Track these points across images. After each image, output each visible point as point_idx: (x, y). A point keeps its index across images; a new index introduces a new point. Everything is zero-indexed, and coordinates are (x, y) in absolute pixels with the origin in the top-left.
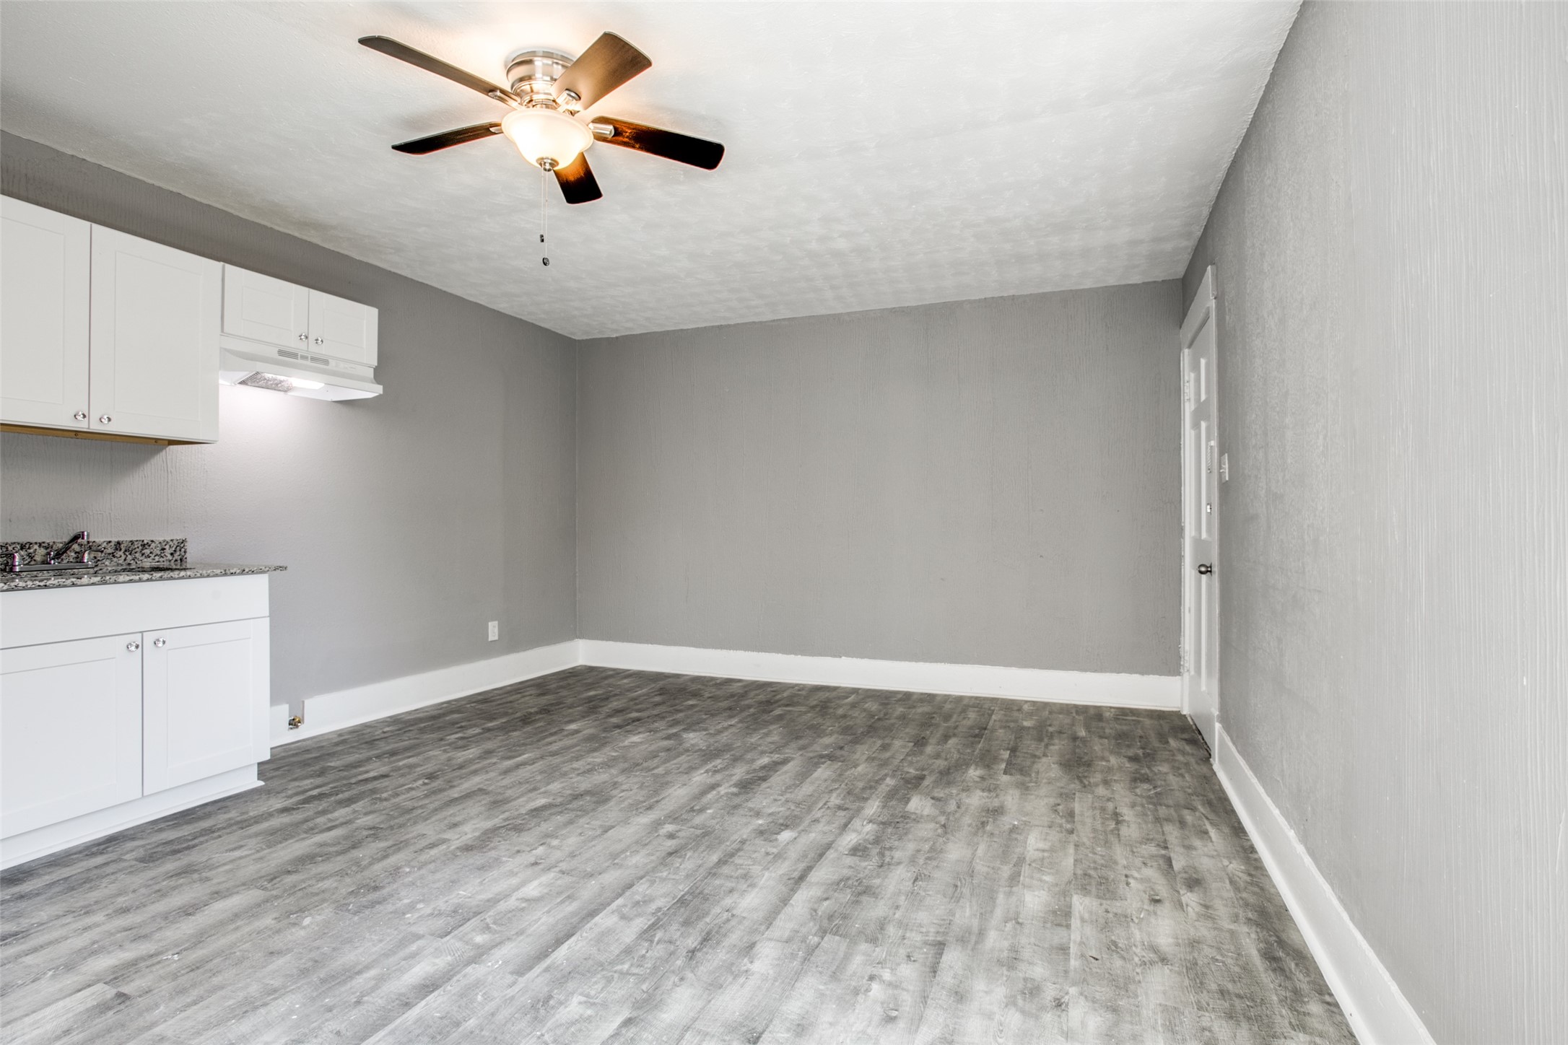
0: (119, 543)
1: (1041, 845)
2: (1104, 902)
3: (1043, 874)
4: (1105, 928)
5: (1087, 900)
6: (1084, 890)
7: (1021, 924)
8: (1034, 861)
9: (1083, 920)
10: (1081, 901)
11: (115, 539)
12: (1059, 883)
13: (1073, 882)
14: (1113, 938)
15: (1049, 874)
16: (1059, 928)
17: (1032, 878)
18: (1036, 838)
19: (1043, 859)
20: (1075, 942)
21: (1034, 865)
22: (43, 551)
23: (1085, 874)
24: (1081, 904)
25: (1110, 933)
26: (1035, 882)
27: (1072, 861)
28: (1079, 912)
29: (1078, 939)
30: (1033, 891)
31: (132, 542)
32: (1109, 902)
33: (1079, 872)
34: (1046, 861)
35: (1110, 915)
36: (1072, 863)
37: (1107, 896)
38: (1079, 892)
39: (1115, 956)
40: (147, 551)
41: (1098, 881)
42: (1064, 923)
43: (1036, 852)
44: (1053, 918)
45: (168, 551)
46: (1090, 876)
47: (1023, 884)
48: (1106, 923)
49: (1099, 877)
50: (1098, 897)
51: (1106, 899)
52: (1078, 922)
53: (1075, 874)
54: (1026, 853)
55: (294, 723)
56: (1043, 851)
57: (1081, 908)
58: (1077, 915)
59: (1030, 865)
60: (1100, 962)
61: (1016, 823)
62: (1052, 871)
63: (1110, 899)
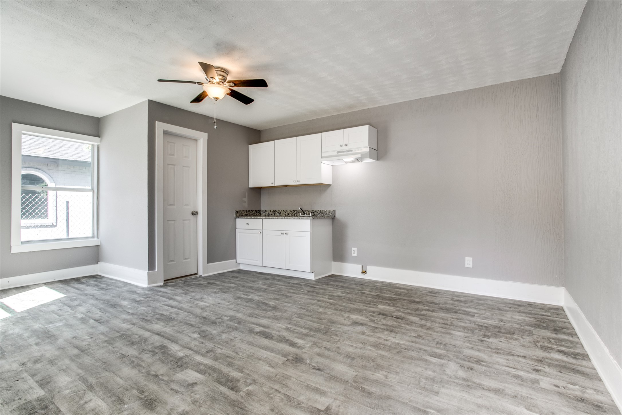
0: (320, 211)
1: (91, 405)
2: (24, 402)
3: (71, 391)
4: (17, 392)
5: (35, 396)
6: (40, 400)
7: (60, 370)
8: (84, 394)
9: (32, 388)
10: (38, 394)
11: (320, 210)
12: (58, 394)
13: (50, 399)
14: (10, 391)
15: (68, 394)
16: (41, 379)
17: (76, 386)
18: (100, 406)
19: (81, 398)
20: (30, 379)
21: (82, 392)
22: (308, 212)
23: (46, 407)
24: (37, 393)
25: (13, 392)
26: (72, 385)
27: (62, 410)
28: (36, 389)
29: (28, 381)
30: (68, 382)
31: (323, 211)
32: (21, 403)
33: (51, 406)
34: (77, 399)
35: (17, 398)
36: (60, 408)
37: (24, 406)
38: (43, 397)
39: (6, 386)
40: (326, 213)
41: (35, 409)
42: (40, 382)
43: (89, 399)
44: (47, 380)
45: (330, 213)
46: (43, 409)
47: (76, 381)
48: (18, 394)
49: (36, 412)
50: (30, 402)
51: (24, 404)
52: (33, 386)
53: (53, 403)
54: (94, 394)
55: (364, 272)
56: (86, 403)
57: (36, 391)
58: (36, 388)
59: (84, 390)
60: (13, 381)
61: (126, 406)
62: (69, 396)
63: (22, 405)
